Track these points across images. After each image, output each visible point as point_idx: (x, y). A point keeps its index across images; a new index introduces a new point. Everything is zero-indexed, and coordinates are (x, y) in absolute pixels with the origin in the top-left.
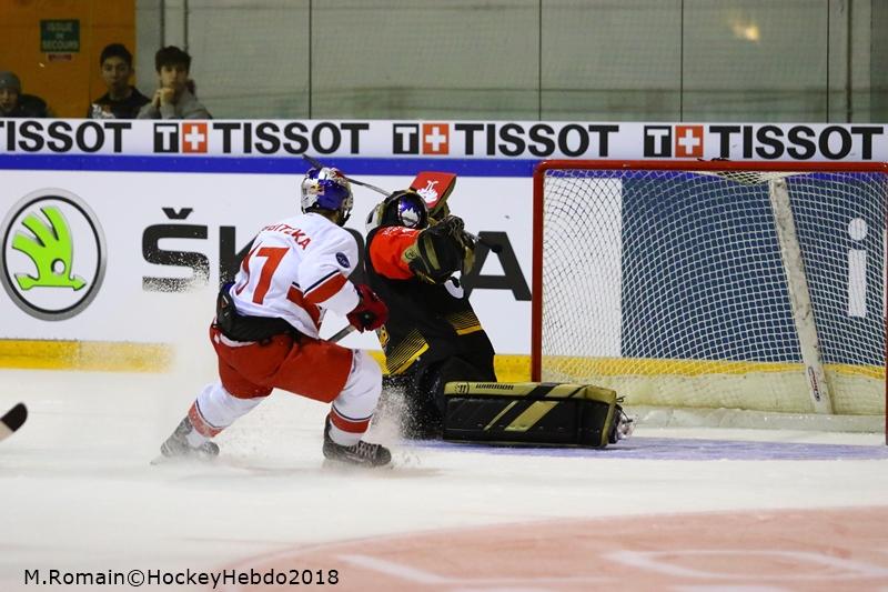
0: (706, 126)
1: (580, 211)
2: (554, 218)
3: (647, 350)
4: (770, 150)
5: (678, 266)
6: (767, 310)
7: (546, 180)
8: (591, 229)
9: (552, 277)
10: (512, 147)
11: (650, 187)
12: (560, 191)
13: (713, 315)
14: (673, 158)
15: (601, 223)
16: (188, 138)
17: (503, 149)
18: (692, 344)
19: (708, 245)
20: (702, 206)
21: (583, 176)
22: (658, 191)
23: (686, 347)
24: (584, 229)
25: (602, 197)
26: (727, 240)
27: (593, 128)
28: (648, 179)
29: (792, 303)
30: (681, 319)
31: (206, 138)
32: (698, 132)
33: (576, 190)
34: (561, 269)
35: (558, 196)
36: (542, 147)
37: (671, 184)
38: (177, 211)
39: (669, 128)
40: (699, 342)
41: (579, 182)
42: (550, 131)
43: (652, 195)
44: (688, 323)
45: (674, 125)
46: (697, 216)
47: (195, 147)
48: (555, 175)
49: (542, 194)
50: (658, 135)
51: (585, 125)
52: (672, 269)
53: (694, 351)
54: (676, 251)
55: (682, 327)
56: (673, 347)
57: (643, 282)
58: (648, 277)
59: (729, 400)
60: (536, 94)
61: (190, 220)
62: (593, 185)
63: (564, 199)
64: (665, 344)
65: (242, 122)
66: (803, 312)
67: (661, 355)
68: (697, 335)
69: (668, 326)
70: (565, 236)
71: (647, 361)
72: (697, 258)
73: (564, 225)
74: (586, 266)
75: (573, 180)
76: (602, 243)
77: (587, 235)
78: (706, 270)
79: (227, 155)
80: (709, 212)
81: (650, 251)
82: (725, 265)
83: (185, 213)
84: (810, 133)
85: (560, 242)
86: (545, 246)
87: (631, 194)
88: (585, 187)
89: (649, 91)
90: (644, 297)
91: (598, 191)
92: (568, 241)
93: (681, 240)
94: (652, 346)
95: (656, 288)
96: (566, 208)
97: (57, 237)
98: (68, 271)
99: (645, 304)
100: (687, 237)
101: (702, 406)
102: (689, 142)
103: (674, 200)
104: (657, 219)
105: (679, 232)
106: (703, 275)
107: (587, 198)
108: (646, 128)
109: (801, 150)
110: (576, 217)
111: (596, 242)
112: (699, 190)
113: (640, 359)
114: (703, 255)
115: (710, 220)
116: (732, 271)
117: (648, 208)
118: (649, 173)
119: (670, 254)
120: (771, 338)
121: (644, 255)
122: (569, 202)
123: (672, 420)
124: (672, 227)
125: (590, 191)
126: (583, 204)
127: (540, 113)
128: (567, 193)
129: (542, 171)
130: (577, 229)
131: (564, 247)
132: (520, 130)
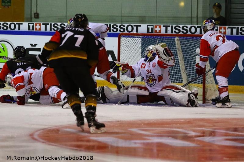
0: (162, 26)
1: (129, 46)
2: (123, 47)
4: (177, 31)
6: (175, 71)
7: (121, 38)
8: (132, 50)
10: (115, 30)
11: (146, 40)
12: (124, 41)
14: (154, 33)
15: (134, 49)
16: (36, 27)
17: (113, 30)
21: (130, 37)
22: (148, 41)
24: (130, 50)
25: (135, 42)
27: (134, 26)
28: (145, 38)
29: (181, 69)
32: (160, 27)
33: (128, 40)
35: (124, 42)
36: (122, 30)
37: (151, 39)
38: (34, 45)
39: (153, 26)
41: (129, 38)
42: (124, 26)
43: (146, 42)
45: (154, 25)
47: (38, 29)
48: (123, 37)
49: (120, 41)
50: (150, 27)
51: (133, 25)
60: (121, 17)
61: (37, 47)
62: (132, 39)
63: (125, 43)
65: (49, 23)
66: (183, 71)
70: (125, 52)
75: (128, 38)
76: (135, 54)
77: (131, 52)
79: (46, 31)
84: (187, 27)
85: (124, 53)
86: (121, 54)
87: (143, 42)
88: (130, 40)
89: (149, 17)
91: (134, 41)
96: (126, 45)
97: (4, 51)
102: (158, 29)
107: (131, 43)
108: (147, 26)
109: (185, 31)
110: (128, 47)
111: (133, 53)
117: (146, 45)
118: (146, 36)
120: (176, 77)
122: (127, 43)
125: (132, 41)
126: (130, 44)
127: (122, 22)
128: (126, 41)
129: (120, 36)
130: (128, 50)
131: (125, 55)
132: (117, 26)
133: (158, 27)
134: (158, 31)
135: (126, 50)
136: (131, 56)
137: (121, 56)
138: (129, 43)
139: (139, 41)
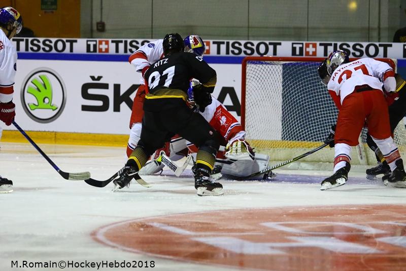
0: (318, 43)
1: (261, 78)
2: (250, 81)
3: (290, 137)
5: (302, 101)
7: (247, 65)
8: (266, 86)
9: (249, 106)
10: (236, 51)
11: (290, 68)
12: (253, 69)
13: (317, 122)
16: (101, 46)
17: (233, 52)
18: (309, 134)
19: (315, 93)
20: (312, 76)
21: (262, 63)
22: (293, 70)
23: (306, 136)
24: (263, 86)
25: (270, 72)
26: (323, 91)
27: (270, 44)
28: (289, 65)
30: (304, 124)
31: (108, 47)
32: (314, 46)
33: (259, 69)
34: (253, 103)
35: (252, 72)
36: (249, 51)
38: (96, 77)
39: (302, 44)
40: (311, 133)
41: (261, 66)
42: (252, 44)
43: (291, 71)
44: (307, 126)
45: (304, 43)
46: (310, 80)
47: (104, 50)
48: (251, 63)
49: (246, 71)
50: (298, 47)
51: (267, 42)
52: (300, 102)
53: (309, 137)
54: (301, 95)
55: (304, 127)
56: (300, 136)
57: (287, 108)
58: (290, 106)
59: (324, 158)
60: (247, 29)
61: (101, 81)
62: (267, 67)
63: (254, 73)
64: (297, 134)
65: (124, 40)
67: (295, 139)
68: (311, 130)
69: (298, 127)
70: (255, 89)
71: (289, 142)
72: (310, 98)
73: (255, 85)
74: (264, 102)
75: (258, 65)
76: (270, 92)
77: (264, 88)
78: (314, 103)
79: (117, 54)
80: (315, 79)
81: (290, 95)
82: (322, 101)
83: (99, 78)
84: (362, 46)
85: (253, 91)
86: (247, 93)
87: (285, 72)
88: (263, 68)
89: (295, 28)
90: (288, 114)
91: (269, 70)
92: (256, 91)
93: (303, 90)
94: (292, 135)
95: (293, 111)
96: (256, 77)
97: (46, 88)
98: (50, 102)
99: (289, 118)
100: (306, 89)
101: (312, 161)
102: (311, 50)
103: (300, 73)
104: (293, 81)
105: (302, 87)
106: (313, 105)
107: (264, 73)
108: (293, 44)
109: (358, 53)
110: (260, 81)
111: (268, 92)
112: (310, 69)
113: (286, 141)
114: (313, 97)
115: (316, 82)
116: (325, 104)
117: (289, 77)
119: (299, 96)
121: (288, 97)
122: (257, 74)
123: (300, 167)
124: (299, 85)
125: (265, 70)
126: (262, 76)
127: (248, 37)
128: (256, 70)
129: (246, 61)
130: (260, 86)
131: (254, 94)
132: (240, 44)
133: (311, 46)
134: (311, 53)
135: (256, 86)
136: (264, 97)
137: (246, 96)
138: (260, 74)
139: (279, 70)
